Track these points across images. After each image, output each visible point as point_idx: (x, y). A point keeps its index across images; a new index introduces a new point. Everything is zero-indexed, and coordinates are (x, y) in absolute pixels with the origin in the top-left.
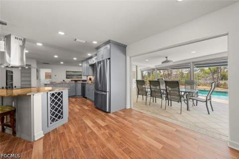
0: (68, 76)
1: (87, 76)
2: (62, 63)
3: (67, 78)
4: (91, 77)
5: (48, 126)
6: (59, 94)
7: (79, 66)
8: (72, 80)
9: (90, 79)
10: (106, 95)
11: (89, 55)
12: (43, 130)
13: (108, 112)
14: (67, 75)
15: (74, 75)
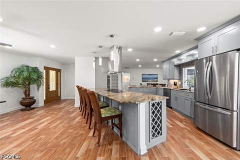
0: (144, 80)
1: (169, 80)
2: (140, 66)
3: (143, 81)
4: (175, 81)
5: (150, 141)
6: (158, 104)
7: (156, 68)
8: (148, 84)
9: (175, 84)
10: (232, 115)
11: (178, 52)
12: (146, 144)
13: (234, 149)
14: (143, 78)
15: (149, 78)
